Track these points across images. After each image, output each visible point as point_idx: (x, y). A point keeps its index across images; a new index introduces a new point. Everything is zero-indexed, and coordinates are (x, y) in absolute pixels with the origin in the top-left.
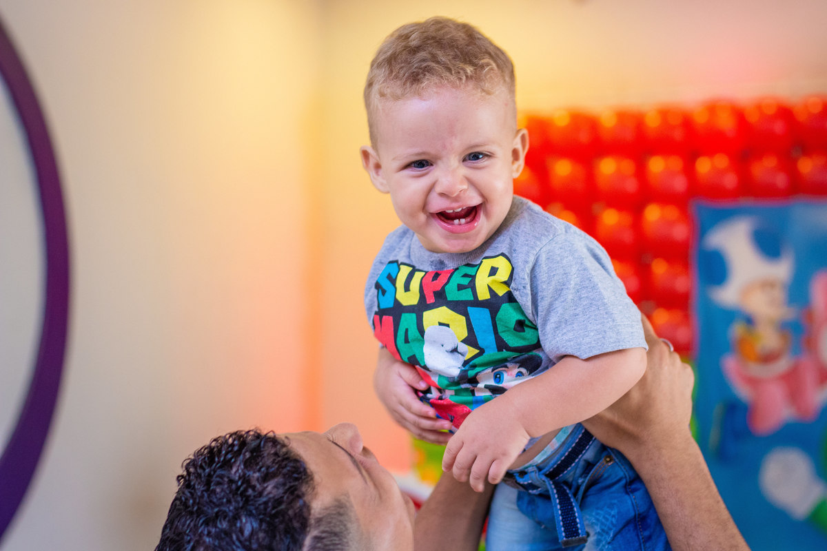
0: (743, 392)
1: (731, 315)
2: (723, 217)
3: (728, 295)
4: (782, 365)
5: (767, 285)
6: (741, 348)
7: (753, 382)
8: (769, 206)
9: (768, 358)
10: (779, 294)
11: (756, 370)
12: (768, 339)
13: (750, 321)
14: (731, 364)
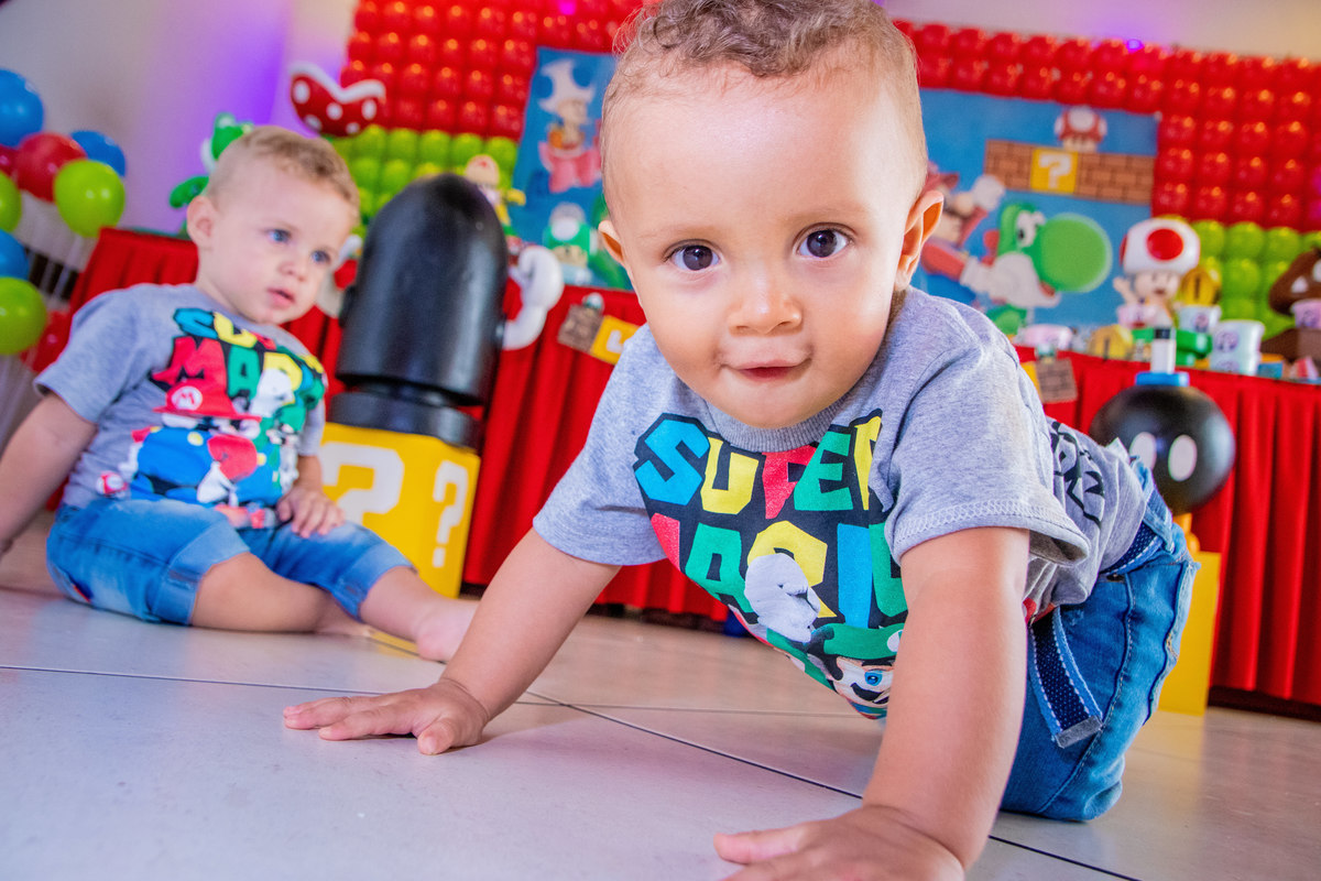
0: (548, 166)
1: (549, 117)
2: (553, 59)
3: (550, 105)
4: (577, 152)
5: (576, 102)
6: (551, 139)
7: (556, 160)
8: (587, 57)
9: (568, 147)
10: (582, 109)
11: (559, 153)
12: (571, 135)
13: (561, 122)
14: (543, 147)
